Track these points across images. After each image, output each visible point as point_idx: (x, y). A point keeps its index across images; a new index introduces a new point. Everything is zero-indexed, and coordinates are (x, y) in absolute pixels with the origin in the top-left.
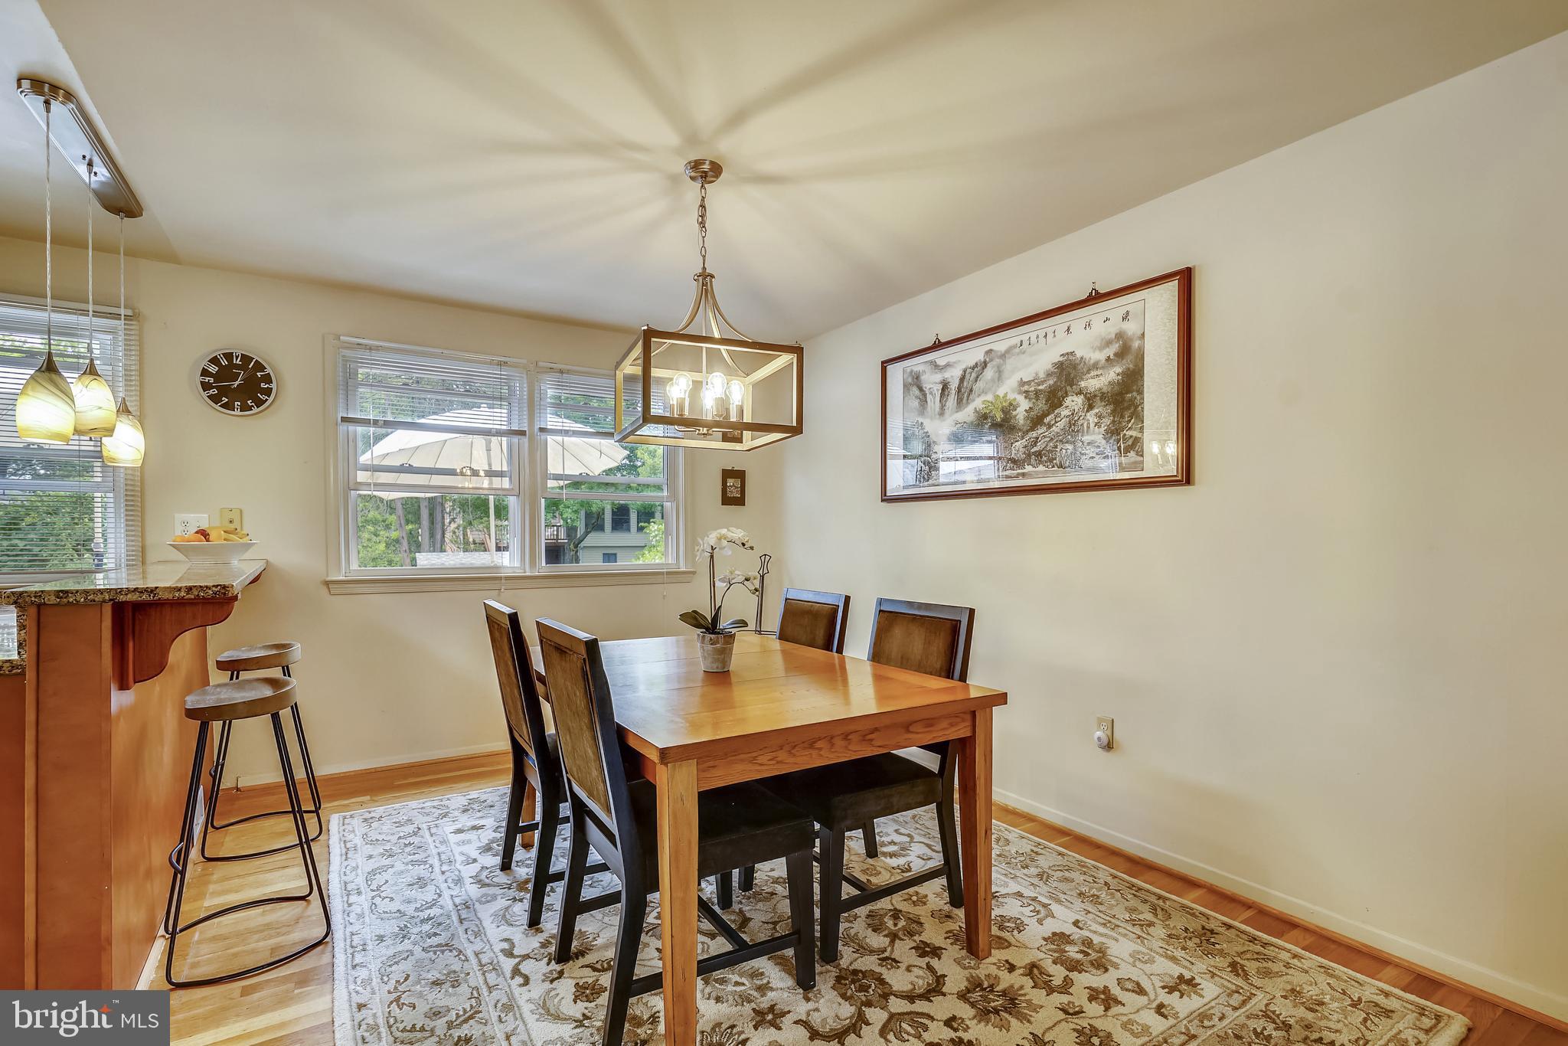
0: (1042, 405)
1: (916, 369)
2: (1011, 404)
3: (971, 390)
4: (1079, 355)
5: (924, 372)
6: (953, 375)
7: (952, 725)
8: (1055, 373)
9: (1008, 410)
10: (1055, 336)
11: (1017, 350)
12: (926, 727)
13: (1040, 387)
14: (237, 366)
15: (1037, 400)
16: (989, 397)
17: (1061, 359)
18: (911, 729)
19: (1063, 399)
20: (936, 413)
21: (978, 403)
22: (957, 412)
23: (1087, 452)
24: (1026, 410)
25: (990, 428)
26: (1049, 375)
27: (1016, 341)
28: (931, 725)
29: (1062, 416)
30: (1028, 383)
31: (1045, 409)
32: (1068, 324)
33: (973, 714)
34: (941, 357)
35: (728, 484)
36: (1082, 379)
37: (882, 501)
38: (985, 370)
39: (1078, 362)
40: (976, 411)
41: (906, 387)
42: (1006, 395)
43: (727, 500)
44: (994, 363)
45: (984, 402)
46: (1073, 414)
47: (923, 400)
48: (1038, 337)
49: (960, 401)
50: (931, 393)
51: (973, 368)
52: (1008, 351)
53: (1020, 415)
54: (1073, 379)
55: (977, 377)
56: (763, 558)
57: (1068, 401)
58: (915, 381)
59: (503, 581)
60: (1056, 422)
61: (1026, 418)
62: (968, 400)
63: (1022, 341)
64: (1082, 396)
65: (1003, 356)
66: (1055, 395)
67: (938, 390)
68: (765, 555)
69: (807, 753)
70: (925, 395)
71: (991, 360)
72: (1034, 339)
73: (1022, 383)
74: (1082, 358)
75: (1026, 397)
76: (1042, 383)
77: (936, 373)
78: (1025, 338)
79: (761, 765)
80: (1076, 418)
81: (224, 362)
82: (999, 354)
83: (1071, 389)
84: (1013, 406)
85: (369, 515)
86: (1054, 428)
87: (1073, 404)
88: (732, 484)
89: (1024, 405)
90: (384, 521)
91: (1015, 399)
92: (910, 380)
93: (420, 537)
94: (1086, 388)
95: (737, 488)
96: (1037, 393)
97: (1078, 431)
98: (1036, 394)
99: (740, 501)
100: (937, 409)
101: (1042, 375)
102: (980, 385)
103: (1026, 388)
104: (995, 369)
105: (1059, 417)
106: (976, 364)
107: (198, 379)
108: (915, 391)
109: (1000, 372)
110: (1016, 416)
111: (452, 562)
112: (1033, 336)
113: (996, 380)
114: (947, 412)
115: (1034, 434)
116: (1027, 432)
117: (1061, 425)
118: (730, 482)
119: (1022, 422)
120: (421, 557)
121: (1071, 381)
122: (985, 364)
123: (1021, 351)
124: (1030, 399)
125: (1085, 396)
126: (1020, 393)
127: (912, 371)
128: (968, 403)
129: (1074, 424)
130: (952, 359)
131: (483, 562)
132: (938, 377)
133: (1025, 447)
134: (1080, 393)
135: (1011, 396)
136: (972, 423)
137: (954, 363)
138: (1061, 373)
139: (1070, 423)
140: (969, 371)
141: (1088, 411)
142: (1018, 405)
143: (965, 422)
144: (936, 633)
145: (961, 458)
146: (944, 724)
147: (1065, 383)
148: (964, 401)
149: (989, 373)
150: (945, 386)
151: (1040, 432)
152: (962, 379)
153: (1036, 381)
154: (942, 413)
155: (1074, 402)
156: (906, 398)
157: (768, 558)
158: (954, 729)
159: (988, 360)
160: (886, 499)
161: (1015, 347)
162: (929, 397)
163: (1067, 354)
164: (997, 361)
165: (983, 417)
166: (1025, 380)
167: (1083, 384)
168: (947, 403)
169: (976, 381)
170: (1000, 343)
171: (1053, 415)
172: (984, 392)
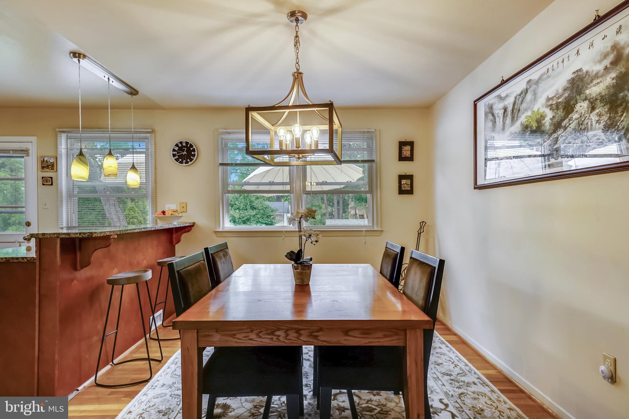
0: (561, 113)
1: (491, 102)
2: (542, 116)
3: (519, 110)
4: (585, 70)
5: (495, 103)
6: (509, 102)
7: (386, 336)
8: (569, 88)
9: (539, 121)
10: (569, 60)
11: (545, 76)
12: (362, 334)
13: (560, 100)
14: (184, 147)
15: (557, 110)
16: (529, 113)
17: (573, 76)
18: (351, 333)
19: (574, 107)
20: (501, 129)
21: (523, 119)
22: (511, 126)
23: (590, 144)
24: (551, 119)
25: (530, 134)
26: (565, 90)
27: (545, 70)
28: (368, 334)
29: (574, 119)
30: (552, 99)
31: (562, 116)
32: (577, 49)
33: (405, 330)
34: (502, 91)
35: (402, 183)
36: (587, 88)
37: (475, 188)
38: (527, 95)
39: (584, 75)
40: (522, 124)
41: (486, 114)
42: (539, 109)
43: (401, 192)
44: (532, 89)
45: (526, 117)
46: (581, 117)
47: (494, 122)
48: (558, 63)
49: (513, 118)
50: (498, 116)
51: (520, 95)
52: (540, 79)
53: (547, 123)
54: (581, 90)
55: (522, 101)
56: (421, 224)
57: (578, 107)
58: (490, 109)
59: (284, 233)
60: (570, 124)
61: (551, 124)
62: (517, 117)
63: (548, 69)
64: (587, 102)
65: (537, 82)
66: (569, 105)
67: (502, 113)
68: (423, 222)
69: (270, 337)
70: (495, 118)
71: (530, 87)
72: (555, 65)
73: (548, 99)
74: (587, 72)
75: (550, 109)
76: (561, 96)
77: (501, 102)
78: (550, 66)
79: (238, 339)
80: (583, 119)
81: (180, 145)
82: (535, 81)
83: (579, 98)
84: (543, 117)
85: (314, 204)
86: (568, 128)
87: (581, 108)
88: (404, 183)
89: (549, 114)
90: (319, 206)
91: (544, 112)
92: (488, 110)
93: (334, 213)
94: (590, 94)
95: (408, 185)
96: (557, 104)
97: (584, 129)
98: (557, 106)
99: (410, 192)
100: (501, 126)
101: (560, 91)
102: (524, 105)
103: (551, 102)
104: (533, 93)
105: (572, 120)
106: (522, 91)
107: (172, 153)
108: (490, 117)
109: (535, 94)
110: (544, 124)
111: (340, 224)
112: (555, 63)
113: (533, 100)
114: (506, 129)
115: (555, 135)
116: (552, 134)
117: (573, 126)
118: (403, 182)
119: (548, 128)
120: (328, 221)
121: (580, 92)
122: (527, 90)
123: (548, 76)
124: (553, 110)
125: (589, 101)
126: (547, 107)
127: (488, 104)
128: (517, 119)
129: (582, 124)
130: (508, 92)
131: (353, 223)
132: (501, 105)
133: (550, 145)
134: (586, 99)
135: (541, 110)
136: (519, 132)
137: (510, 93)
138: (573, 88)
139: (579, 123)
140: (518, 97)
141: (591, 112)
142: (546, 116)
143: (516, 133)
144: (424, 274)
145: (514, 157)
146: (380, 334)
147: (576, 94)
148: (515, 118)
149: (529, 96)
150: (505, 110)
151: (559, 133)
152: (514, 104)
153: (557, 96)
154: (503, 129)
155: (582, 106)
156: (486, 122)
157: (424, 223)
158: (388, 339)
159: (528, 87)
160: (477, 187)
161: (544, 74)
162: (497, 119)
163: (577, 71)
164: (534, 87)
165: (526, 128)
166: (550, 97)
167: (588, 92)
168: (506, 121)
169: (522, 103)
170: (534, 74)
171: (568, 119)
172: (526, 110)
